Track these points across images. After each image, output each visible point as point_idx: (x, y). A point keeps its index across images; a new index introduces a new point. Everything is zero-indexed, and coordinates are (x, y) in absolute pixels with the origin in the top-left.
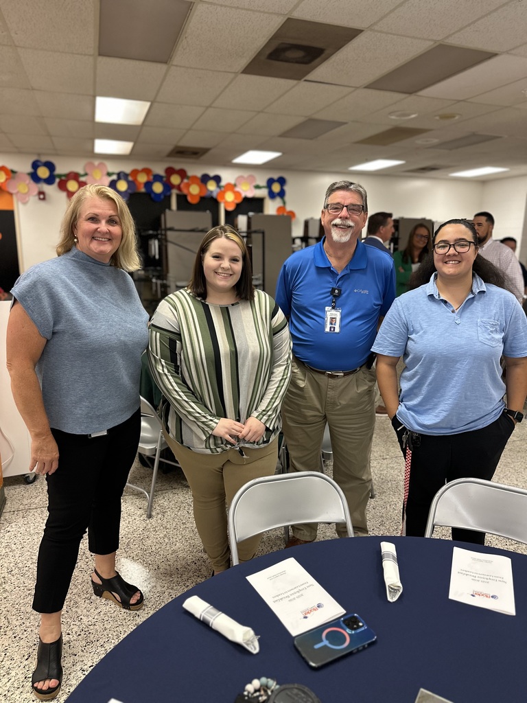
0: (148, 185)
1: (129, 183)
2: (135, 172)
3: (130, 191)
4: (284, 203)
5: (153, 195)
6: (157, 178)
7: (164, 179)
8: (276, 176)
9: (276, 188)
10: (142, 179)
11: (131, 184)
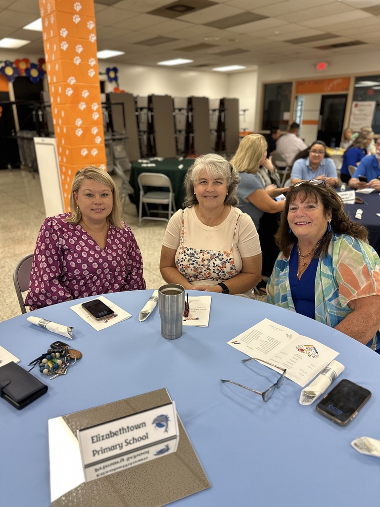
0: (28, 70)
1: (14, 69)
2: (18, 61)
3: (16, 75)
4: (118, 85)
5: (31, 79)
6: (33, 66)
7: (38, 67)
8: (111, 66)
9: (112, 75)
10: (23, 66)
11: (16, 70)
